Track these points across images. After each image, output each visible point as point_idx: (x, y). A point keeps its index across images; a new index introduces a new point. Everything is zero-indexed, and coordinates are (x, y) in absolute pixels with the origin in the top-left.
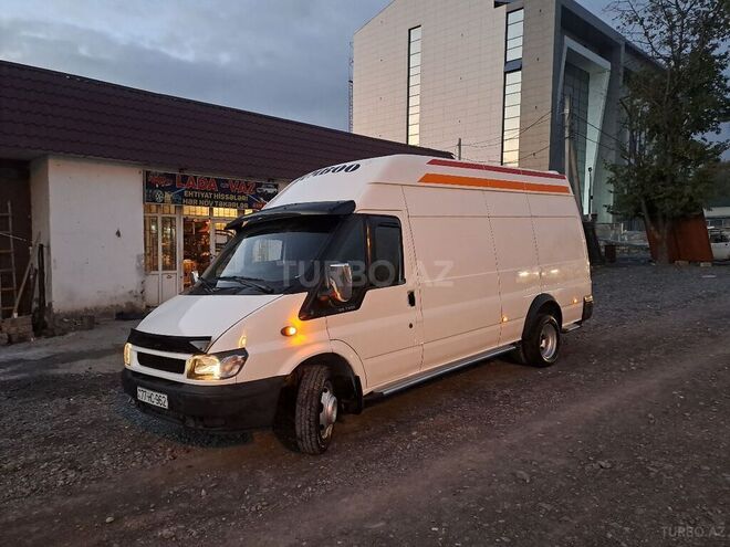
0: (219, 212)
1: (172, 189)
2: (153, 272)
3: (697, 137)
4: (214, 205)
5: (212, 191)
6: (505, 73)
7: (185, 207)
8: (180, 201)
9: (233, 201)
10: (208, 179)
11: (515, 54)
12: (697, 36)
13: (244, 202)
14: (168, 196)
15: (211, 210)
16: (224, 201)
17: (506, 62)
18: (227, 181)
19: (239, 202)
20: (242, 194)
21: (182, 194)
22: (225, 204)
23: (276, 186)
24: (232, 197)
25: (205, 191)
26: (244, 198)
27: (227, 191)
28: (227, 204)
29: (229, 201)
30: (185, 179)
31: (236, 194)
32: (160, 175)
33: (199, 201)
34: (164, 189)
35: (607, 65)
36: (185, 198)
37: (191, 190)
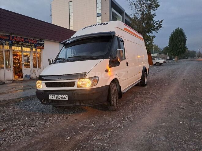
0: (24, 49)
1: (8, 40)
2: (2, 69)
3: (147, 34)
4: (23, 47)
5: (23, 42)
6: (97, 17)
7: (13, 47)
8: (11, 45)
9: (30, 46)
10: (21, 38)
11: (99, 12)
12: (147, 9)
13: (33, 46)
14: (7, 43)
15: (22, 48)
16: (27, 45)
17: (97, 14)
18: (27, 39)
19: (32, 46)
20: (33, 43)
21: (12, 42)
22: (27, 46)
23: (43, 41)
24: (29, 44)
25: (20, 42)
26: (33, 45)
27: (28, 42)
28: (28, 46)
29: (28, 45)
30: (13, 37)
31: (31, 43)
32: (4, 35)
33: (18, 45)
34: (6, 40)
35: (121, 17)
36: (13, 44)
37: (15, 41)
